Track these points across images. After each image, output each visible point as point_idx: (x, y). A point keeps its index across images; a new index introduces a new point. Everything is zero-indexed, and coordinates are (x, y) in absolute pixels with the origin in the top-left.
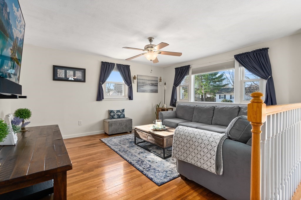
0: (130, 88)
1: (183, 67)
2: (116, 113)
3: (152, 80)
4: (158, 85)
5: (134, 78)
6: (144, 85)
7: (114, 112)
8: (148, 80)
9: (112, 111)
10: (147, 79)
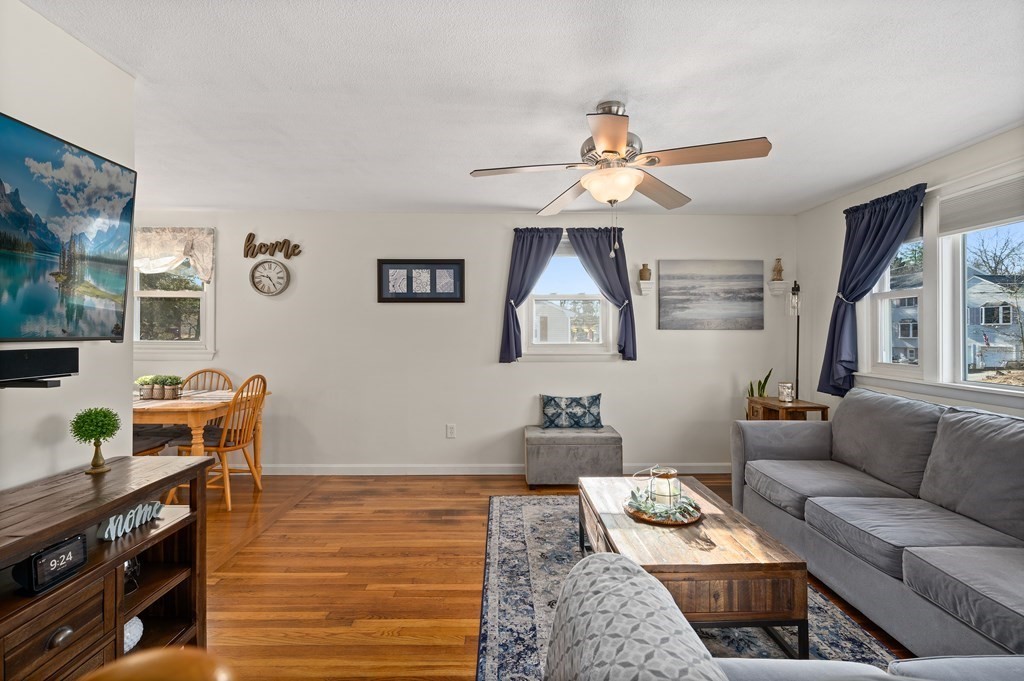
0: (625, 315)
1: (888, 198)
2: (564, 406)
3: (730, 278)
4: (767, 294)
5: (644, 274)
6: (688, 300)
7: (558, 405)
8: (712, 278)
9: (553, 399)
10: (707, 271)
